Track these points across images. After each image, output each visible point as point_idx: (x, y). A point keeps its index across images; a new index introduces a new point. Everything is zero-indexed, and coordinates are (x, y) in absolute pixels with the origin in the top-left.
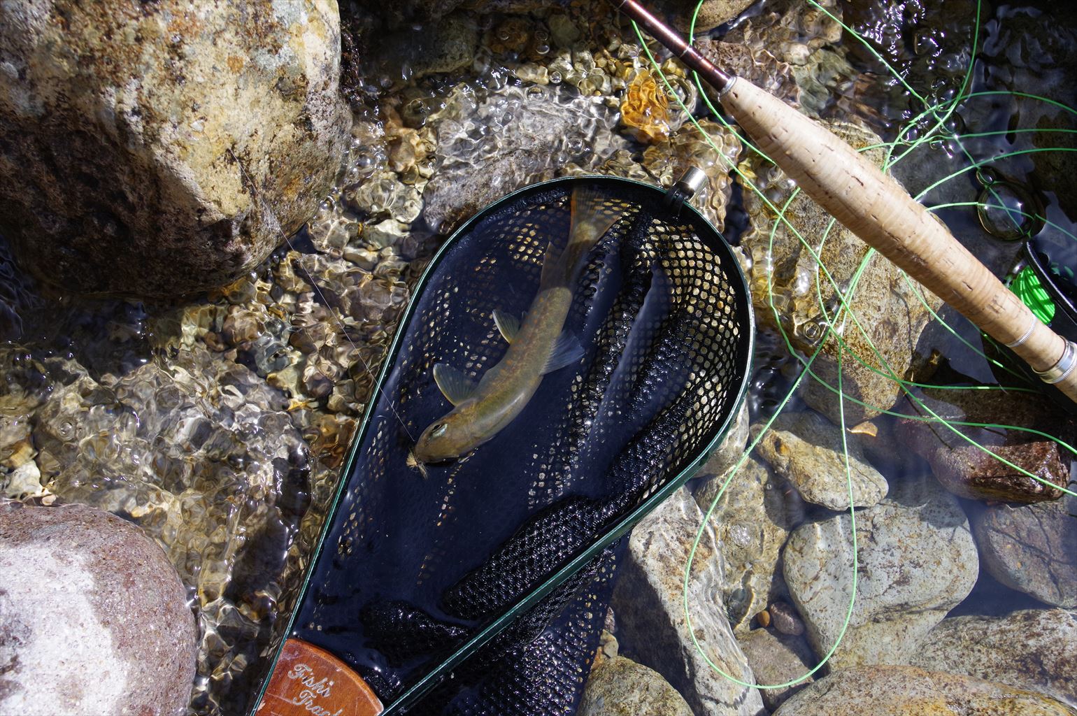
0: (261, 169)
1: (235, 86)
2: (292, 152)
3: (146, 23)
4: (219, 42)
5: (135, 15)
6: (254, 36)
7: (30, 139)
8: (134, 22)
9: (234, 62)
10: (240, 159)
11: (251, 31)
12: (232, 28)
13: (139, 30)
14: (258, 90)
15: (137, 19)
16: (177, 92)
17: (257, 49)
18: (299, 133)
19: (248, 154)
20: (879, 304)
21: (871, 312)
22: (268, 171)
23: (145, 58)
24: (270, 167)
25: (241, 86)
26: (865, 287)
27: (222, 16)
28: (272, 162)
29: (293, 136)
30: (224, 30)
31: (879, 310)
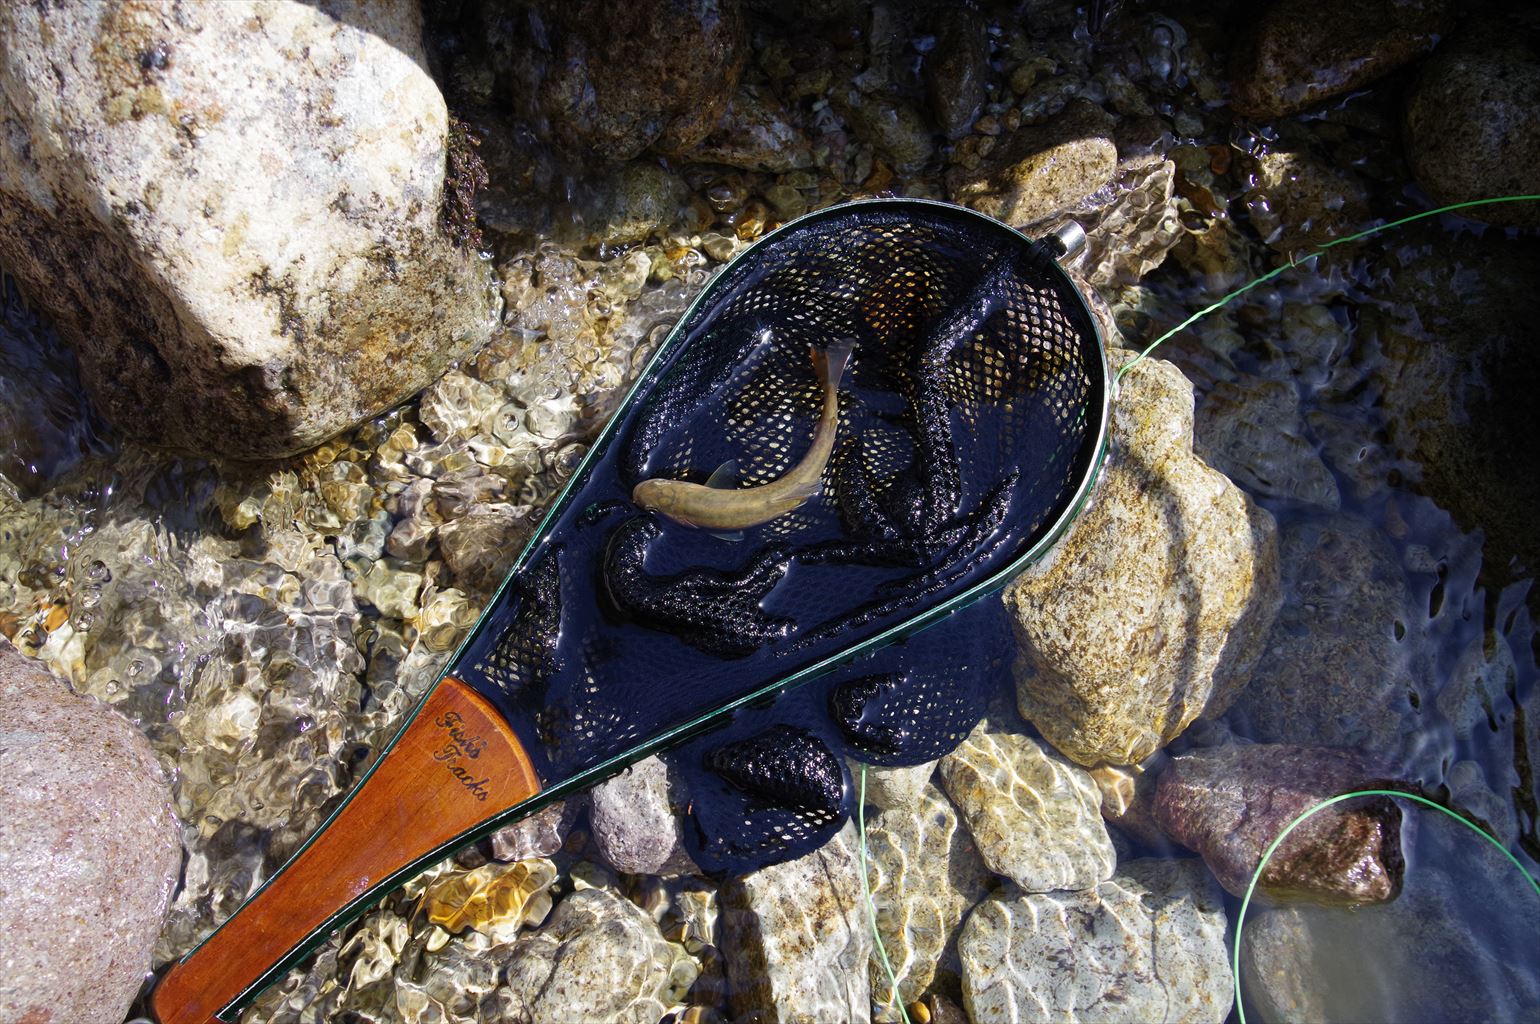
0: (314, 310)
1: (270, 193)
2: (364, 295)
3: (147, 94)
4: (250, 131)
5: (133, 81)
6: (303, 132)
7: (57, 240)
8: (131, 90)
9: (268, 162)
10: (279, 291)
11: (299, 125)
12: (270, 117)
13: (138, 101)
14: (305, 204)
15: (135, 87)
16: (184, 190)
17: (306, 149)
18: (374, 271)
19: (292, 286)
20: (1142, 604)
21: (1130, 614)
22: (326, 313)
23: (144, 139)
24: (330, 310)
25: (279, 194)
26: (1126, 578)
27: (257, 100)
28: (333, 303)
29: (365, 274)
30: (257, 118)
31: (1142, 611)
